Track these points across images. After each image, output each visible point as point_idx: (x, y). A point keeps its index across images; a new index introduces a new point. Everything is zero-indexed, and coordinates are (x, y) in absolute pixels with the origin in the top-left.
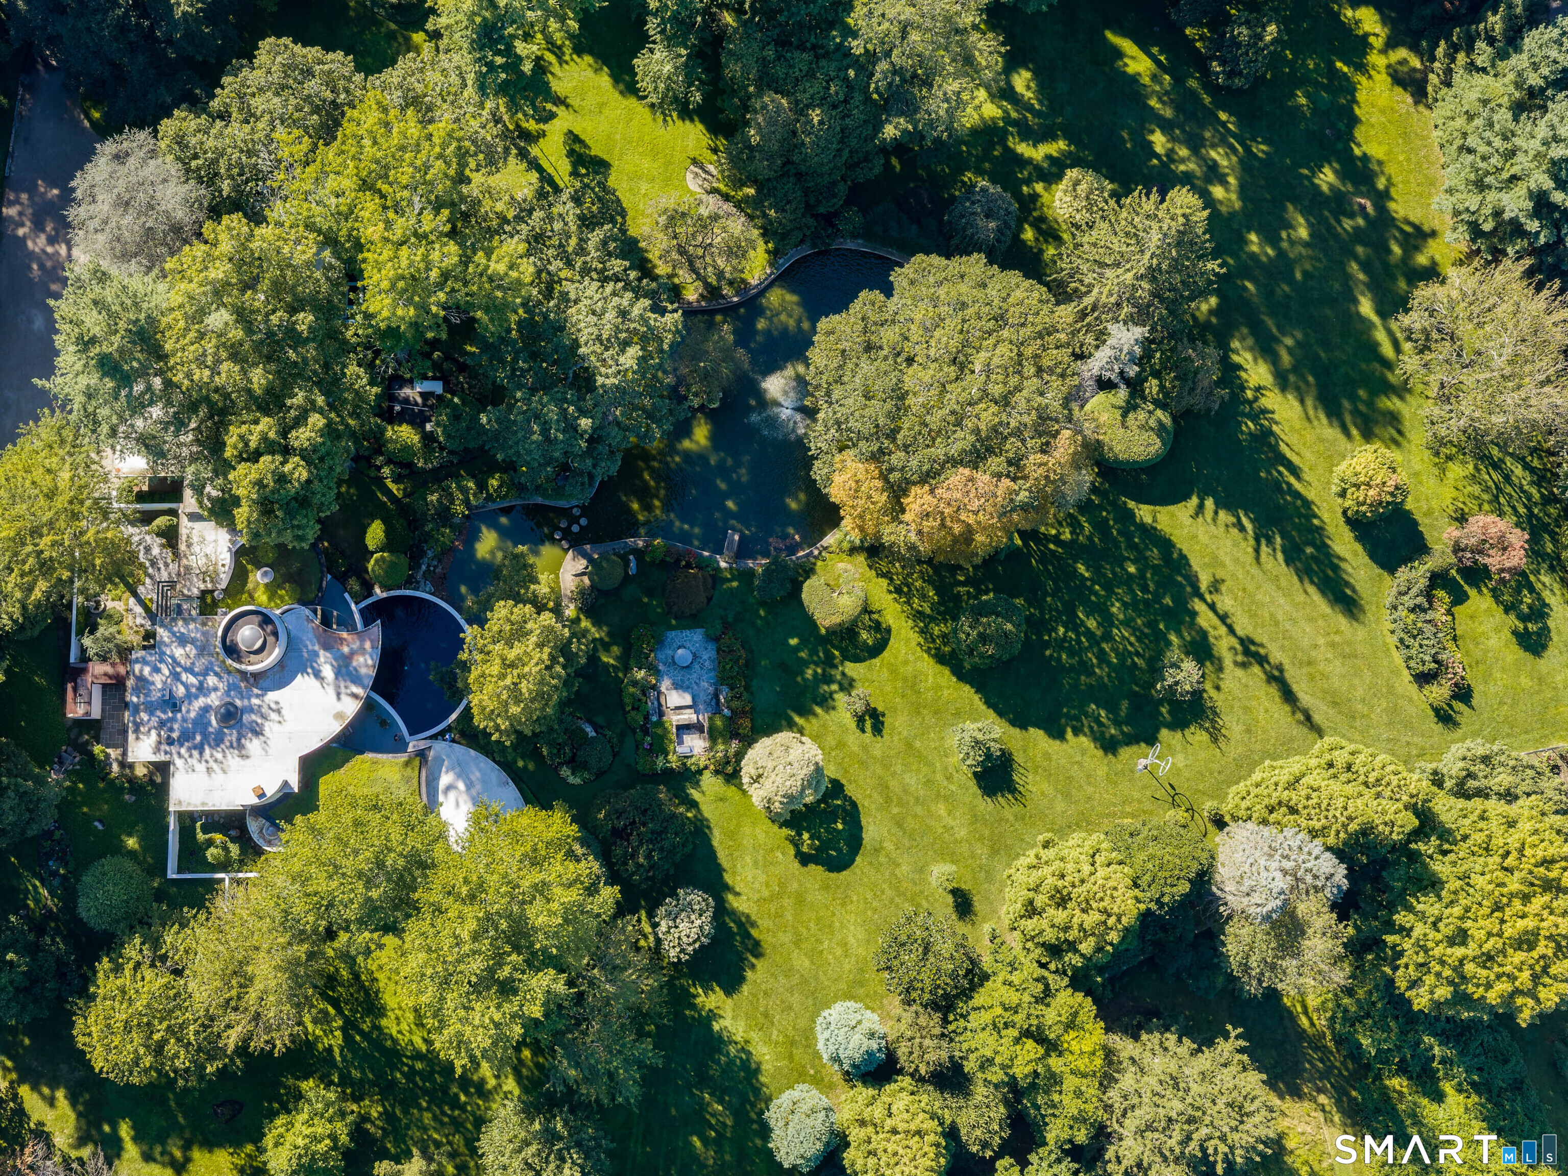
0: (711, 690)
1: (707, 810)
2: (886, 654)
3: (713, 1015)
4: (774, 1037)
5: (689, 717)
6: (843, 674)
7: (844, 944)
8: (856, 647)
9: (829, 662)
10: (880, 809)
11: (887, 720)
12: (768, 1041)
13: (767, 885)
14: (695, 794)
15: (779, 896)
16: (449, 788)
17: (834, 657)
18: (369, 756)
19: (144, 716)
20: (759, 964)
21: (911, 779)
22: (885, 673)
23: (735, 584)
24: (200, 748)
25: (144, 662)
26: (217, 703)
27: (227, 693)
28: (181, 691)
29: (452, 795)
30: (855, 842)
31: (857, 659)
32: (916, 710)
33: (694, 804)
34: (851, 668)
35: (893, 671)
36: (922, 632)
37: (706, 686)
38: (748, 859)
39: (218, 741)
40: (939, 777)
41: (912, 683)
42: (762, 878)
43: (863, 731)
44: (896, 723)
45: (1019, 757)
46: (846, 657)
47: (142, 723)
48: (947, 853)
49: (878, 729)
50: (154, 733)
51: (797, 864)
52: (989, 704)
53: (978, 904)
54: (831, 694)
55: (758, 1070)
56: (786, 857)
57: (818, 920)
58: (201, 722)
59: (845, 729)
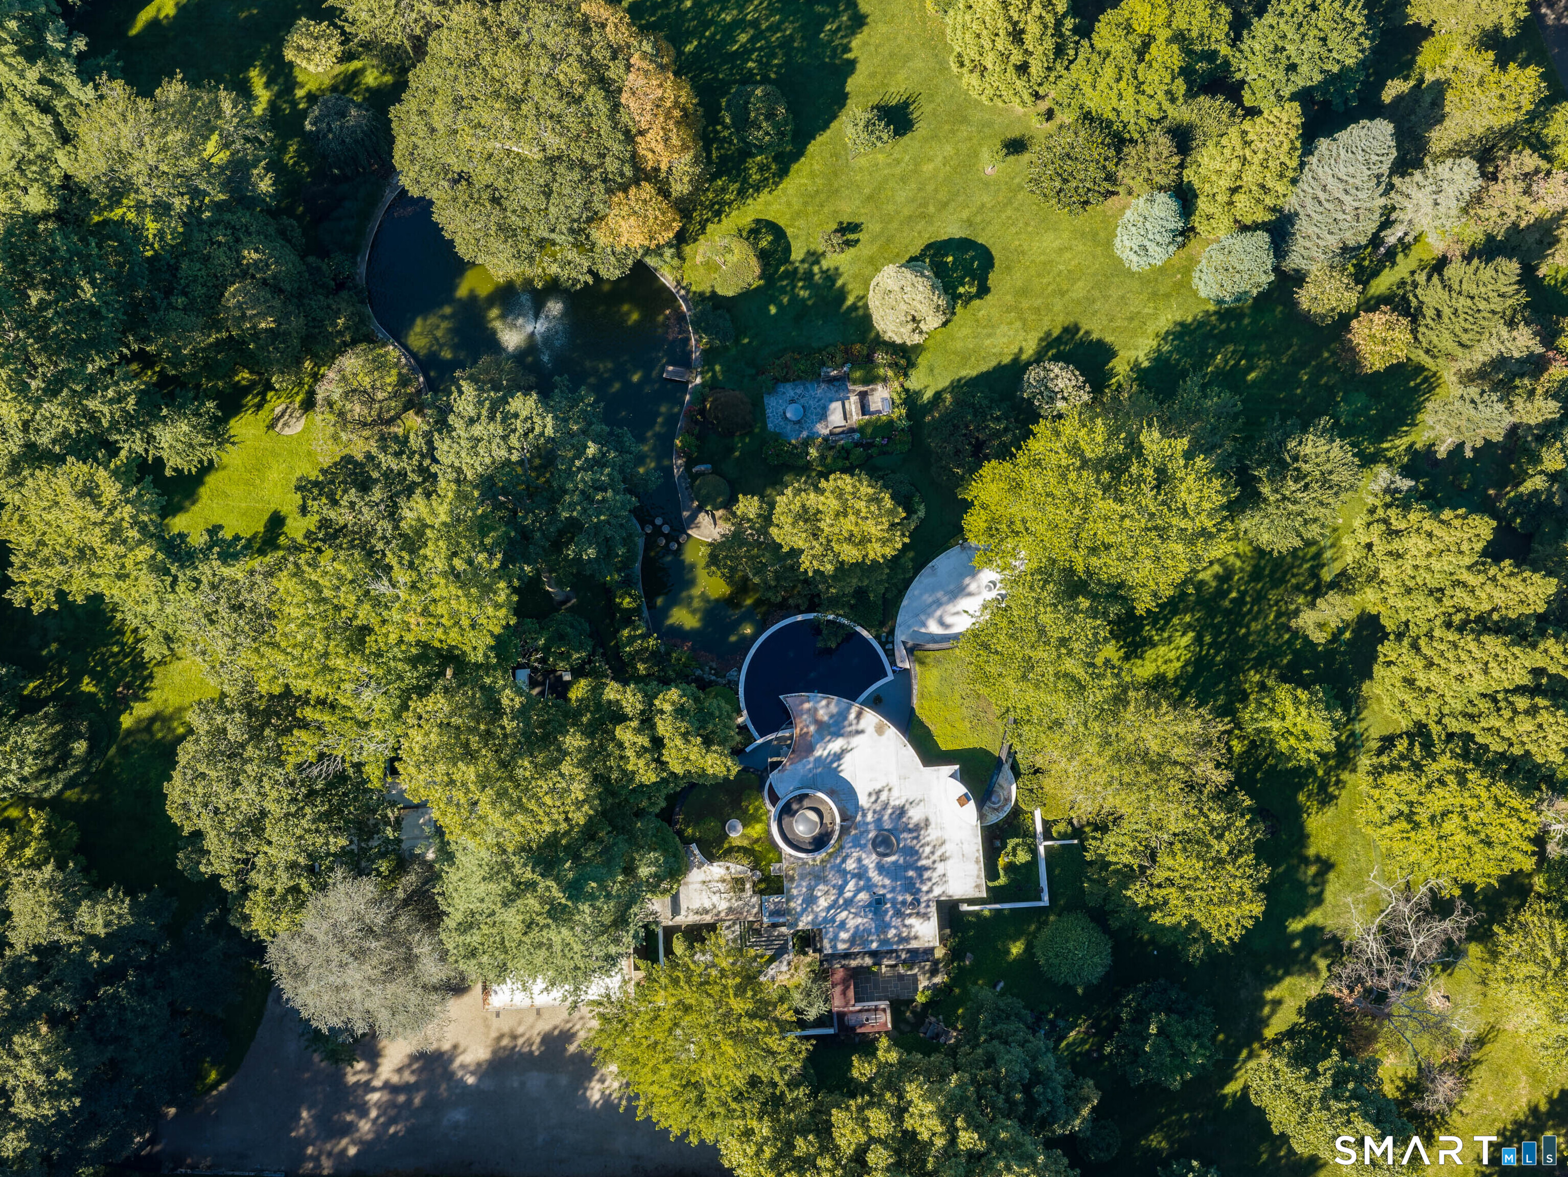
0: (823, 386)
1: (943, 382)
2: (781, 223)
3: (1136, 367)
4: (1151, 311)
5: (853, 403)
6: (803, 261)
7: (1061, 250)
8: (776, 251)
9: (792, 275)
10: (930, 223)
11: (846, 219)
12: (1155, 316)
13: (1011, 323)
14: (928, 395)
15: (1020, 312)
16: (942, 623)
17: (786, 271)
18: (915, 703)
19: (892, 933)
20: (1085, 327)
21: (902, 196)
22: (801, 223)
23: (718, 368)
24: (921, 870)
25: (835, 938)
26: (874, 856)
27: (863, 847)
28: (863, 896)
29: (948, 620)
30: (963, 245)
31: (788, 250)
32: (834, 193)
33: (938, 395)
34: (797, 254)
35: (798, 214)
36: (758, 190)
37: (820, 390)
38: (987, 342)
39: (912, 852)
40: (898, 170)
41: (808, 198)
42: (1004, 328)
43: (858, 241)
44: (847, 210)
45: (875, 100)
46: (786, 259)
47: (899, 935)
48: (970, 161)
49: (854, 227)
50: (908, 922)
51: (989, 297)
52: (825, 126)
53: (1014, 133)
54: (822, 272)
55: (1182, 324)
56: (983, 308)
57: (1039, 275)
58: (893, 872)
59: (857, 258)
